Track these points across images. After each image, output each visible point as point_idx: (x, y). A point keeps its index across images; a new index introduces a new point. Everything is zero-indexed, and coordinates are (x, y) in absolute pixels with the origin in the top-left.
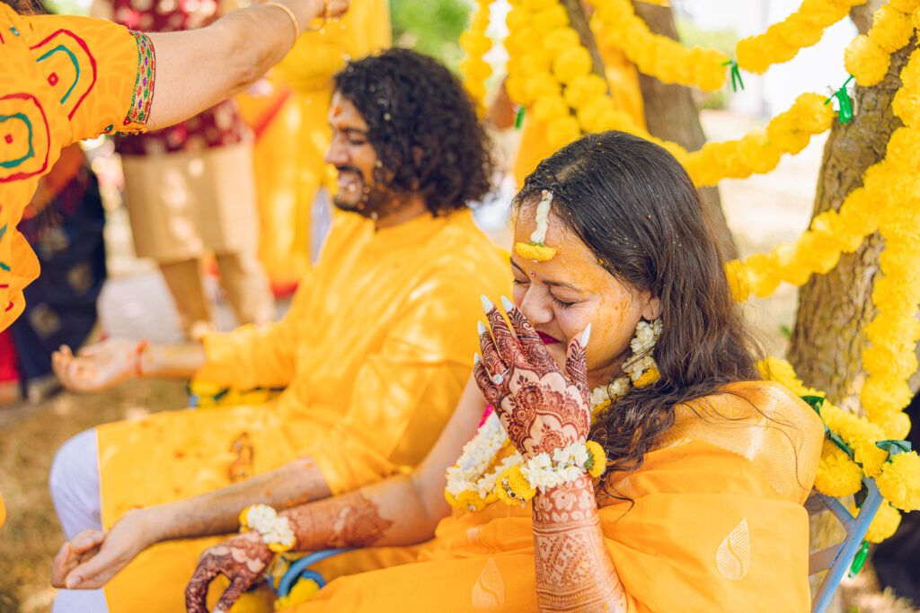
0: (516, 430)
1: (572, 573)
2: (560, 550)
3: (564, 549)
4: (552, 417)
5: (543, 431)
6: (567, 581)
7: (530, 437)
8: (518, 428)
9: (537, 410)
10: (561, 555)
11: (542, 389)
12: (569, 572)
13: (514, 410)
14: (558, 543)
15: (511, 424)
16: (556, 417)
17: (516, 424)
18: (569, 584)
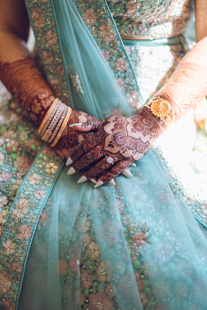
0: (140, 147)
1: (194, 95)
2: (186, 105)
3: (185, 103)
4: (127, 127)
5: (135, 132)
6: (199, 96)
7: (140, 139)
8: (138, 146)
9: (126, 135)
10: (188, 103)
11: (114, 133)
12: (195, 96)
13: (129, 149)
14: (184, 107)
15: (137, 151)
16: (126, 126)
17: (136, 148)
18: (200, 94)
